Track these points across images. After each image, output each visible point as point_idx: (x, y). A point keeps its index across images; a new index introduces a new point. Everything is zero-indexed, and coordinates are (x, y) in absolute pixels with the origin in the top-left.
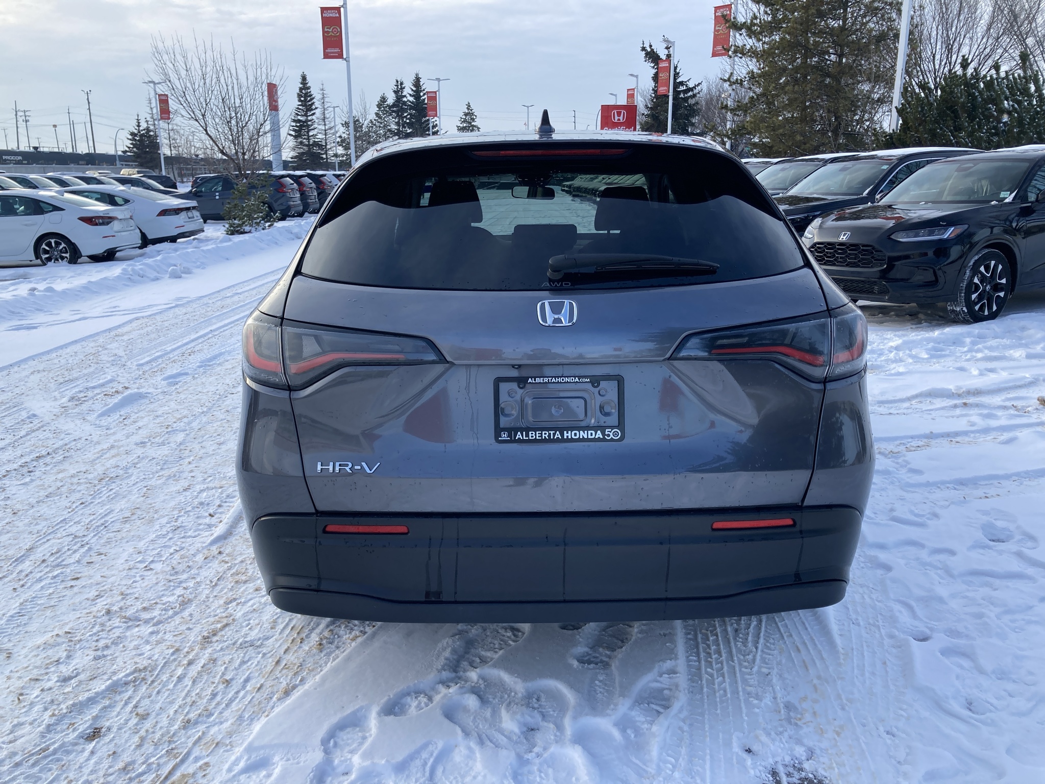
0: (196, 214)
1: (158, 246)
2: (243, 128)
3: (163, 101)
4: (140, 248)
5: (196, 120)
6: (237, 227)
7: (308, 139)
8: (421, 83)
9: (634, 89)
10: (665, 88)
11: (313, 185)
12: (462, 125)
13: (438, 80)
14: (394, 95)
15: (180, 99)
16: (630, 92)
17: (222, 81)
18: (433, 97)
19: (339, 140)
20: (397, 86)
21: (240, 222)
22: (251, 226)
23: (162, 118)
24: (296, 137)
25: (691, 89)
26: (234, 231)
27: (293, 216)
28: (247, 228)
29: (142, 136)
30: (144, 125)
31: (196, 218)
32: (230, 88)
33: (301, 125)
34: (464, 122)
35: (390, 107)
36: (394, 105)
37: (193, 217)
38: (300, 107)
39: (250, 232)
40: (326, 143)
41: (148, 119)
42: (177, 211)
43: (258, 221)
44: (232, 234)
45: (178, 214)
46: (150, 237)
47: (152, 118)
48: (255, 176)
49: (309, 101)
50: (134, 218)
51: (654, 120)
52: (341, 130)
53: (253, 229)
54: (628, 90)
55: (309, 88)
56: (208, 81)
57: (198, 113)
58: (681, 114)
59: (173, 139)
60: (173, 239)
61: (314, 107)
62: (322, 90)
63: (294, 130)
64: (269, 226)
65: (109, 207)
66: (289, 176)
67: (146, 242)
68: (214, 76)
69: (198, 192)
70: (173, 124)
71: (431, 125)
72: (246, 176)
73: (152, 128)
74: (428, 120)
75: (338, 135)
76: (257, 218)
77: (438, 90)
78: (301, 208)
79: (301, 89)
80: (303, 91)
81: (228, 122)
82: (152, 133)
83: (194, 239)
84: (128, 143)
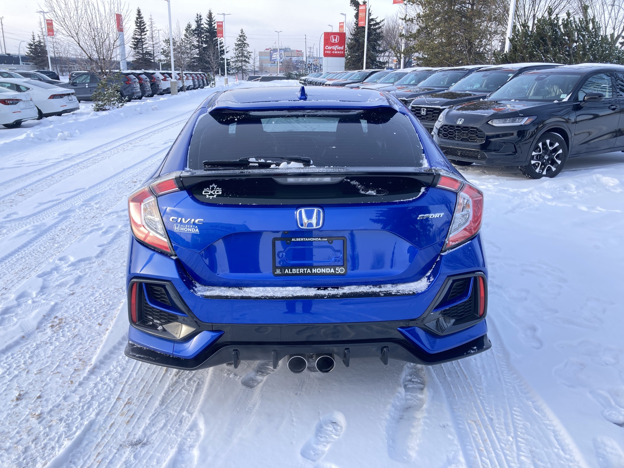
0: (74, 98)
1: (50, 118)
2: (102, 43)
3: (50, 24)
4: (38, 119)
5: (73, 37)
6: (101, 106)
7: (142, 50)
8: (213, 16)
9: (343, 23)
10: (363, 22)
11: (148, 80)
12: (238, 43)
13: (224, 14)
14: (196, 23)
15: (62, 23)
16: (341, 24)
17: (89, 12)
18: (221, 26)
19: (162, 51)
20: (198, 18)
21: (103, 104)
22: (110, 105)
23: (49, 35)
24: (135, 48)
25: (378, 24)
26: (99, 109)
27: (136, 99)
28: (107, 107)
29: (36, 46)
30: (37, 39)
31: (74, 100)
32: (94, 16)
33: (138, 41)
34: (240, 40)
35: (193, 31)
36: (196, 30)
37: (72, 100)
38: (137, 30)
39: (109, 109)
40: (154, 53)
41: (40, 35)
42: (61, 96)
43: (114, 102)
44: (98, 111)
45: (62, 98)
46: (44, 112)
47: (42, 34)
48: (112, 73)
49: (143, 26)
50: (33, 100)
51: (356, 42)
52: (164, 45)
53: (111, 108)
54: (340, 23)
55: (142, 18)
56: (79, 12)
57: (73, 32)
58: (372, 39)
59: (56, 48)
60: (59, 114)
61: (145, 30)
62: (151, 19)
63: (134, 45)
64: (122, 106)
65: (17, 93)
66: (132, 74)
67: (41, 115)
68: (83, 9)
69: (74, 83)
70: (56, 38)
71: (219, 42)
72: (106, 74)
73: (42, 41)
74: (217, 39)
75: (161, 47)
76: (114, 101)
77: (224, 21)
78: (141, 94)
79: (137, 18)
80: (139, 20)
81: (93, 39)
82: (42, 44)
83: (73, 114)
84: (28, 50)
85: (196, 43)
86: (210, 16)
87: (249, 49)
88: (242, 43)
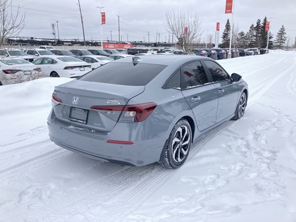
7: (227, 39)
12: (279, 33)
14: (256, 24)
20: (258, 21)
29: (181, 39)
33: (225, 34)
35: (255, 28)
38: (226, 29)
61: (230, 29)
63: (223, 36)
79: (227, 24)
85: (255, 34)
86: (265, 20)
87: (285, 36)
88: (282, 32)
